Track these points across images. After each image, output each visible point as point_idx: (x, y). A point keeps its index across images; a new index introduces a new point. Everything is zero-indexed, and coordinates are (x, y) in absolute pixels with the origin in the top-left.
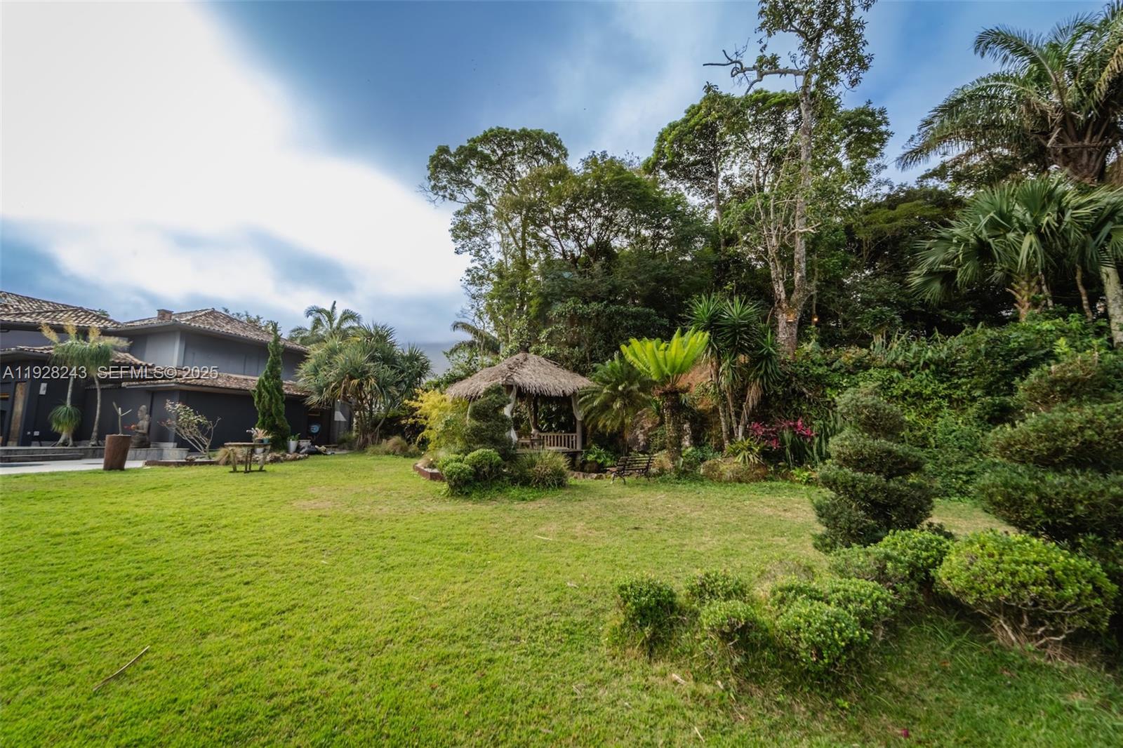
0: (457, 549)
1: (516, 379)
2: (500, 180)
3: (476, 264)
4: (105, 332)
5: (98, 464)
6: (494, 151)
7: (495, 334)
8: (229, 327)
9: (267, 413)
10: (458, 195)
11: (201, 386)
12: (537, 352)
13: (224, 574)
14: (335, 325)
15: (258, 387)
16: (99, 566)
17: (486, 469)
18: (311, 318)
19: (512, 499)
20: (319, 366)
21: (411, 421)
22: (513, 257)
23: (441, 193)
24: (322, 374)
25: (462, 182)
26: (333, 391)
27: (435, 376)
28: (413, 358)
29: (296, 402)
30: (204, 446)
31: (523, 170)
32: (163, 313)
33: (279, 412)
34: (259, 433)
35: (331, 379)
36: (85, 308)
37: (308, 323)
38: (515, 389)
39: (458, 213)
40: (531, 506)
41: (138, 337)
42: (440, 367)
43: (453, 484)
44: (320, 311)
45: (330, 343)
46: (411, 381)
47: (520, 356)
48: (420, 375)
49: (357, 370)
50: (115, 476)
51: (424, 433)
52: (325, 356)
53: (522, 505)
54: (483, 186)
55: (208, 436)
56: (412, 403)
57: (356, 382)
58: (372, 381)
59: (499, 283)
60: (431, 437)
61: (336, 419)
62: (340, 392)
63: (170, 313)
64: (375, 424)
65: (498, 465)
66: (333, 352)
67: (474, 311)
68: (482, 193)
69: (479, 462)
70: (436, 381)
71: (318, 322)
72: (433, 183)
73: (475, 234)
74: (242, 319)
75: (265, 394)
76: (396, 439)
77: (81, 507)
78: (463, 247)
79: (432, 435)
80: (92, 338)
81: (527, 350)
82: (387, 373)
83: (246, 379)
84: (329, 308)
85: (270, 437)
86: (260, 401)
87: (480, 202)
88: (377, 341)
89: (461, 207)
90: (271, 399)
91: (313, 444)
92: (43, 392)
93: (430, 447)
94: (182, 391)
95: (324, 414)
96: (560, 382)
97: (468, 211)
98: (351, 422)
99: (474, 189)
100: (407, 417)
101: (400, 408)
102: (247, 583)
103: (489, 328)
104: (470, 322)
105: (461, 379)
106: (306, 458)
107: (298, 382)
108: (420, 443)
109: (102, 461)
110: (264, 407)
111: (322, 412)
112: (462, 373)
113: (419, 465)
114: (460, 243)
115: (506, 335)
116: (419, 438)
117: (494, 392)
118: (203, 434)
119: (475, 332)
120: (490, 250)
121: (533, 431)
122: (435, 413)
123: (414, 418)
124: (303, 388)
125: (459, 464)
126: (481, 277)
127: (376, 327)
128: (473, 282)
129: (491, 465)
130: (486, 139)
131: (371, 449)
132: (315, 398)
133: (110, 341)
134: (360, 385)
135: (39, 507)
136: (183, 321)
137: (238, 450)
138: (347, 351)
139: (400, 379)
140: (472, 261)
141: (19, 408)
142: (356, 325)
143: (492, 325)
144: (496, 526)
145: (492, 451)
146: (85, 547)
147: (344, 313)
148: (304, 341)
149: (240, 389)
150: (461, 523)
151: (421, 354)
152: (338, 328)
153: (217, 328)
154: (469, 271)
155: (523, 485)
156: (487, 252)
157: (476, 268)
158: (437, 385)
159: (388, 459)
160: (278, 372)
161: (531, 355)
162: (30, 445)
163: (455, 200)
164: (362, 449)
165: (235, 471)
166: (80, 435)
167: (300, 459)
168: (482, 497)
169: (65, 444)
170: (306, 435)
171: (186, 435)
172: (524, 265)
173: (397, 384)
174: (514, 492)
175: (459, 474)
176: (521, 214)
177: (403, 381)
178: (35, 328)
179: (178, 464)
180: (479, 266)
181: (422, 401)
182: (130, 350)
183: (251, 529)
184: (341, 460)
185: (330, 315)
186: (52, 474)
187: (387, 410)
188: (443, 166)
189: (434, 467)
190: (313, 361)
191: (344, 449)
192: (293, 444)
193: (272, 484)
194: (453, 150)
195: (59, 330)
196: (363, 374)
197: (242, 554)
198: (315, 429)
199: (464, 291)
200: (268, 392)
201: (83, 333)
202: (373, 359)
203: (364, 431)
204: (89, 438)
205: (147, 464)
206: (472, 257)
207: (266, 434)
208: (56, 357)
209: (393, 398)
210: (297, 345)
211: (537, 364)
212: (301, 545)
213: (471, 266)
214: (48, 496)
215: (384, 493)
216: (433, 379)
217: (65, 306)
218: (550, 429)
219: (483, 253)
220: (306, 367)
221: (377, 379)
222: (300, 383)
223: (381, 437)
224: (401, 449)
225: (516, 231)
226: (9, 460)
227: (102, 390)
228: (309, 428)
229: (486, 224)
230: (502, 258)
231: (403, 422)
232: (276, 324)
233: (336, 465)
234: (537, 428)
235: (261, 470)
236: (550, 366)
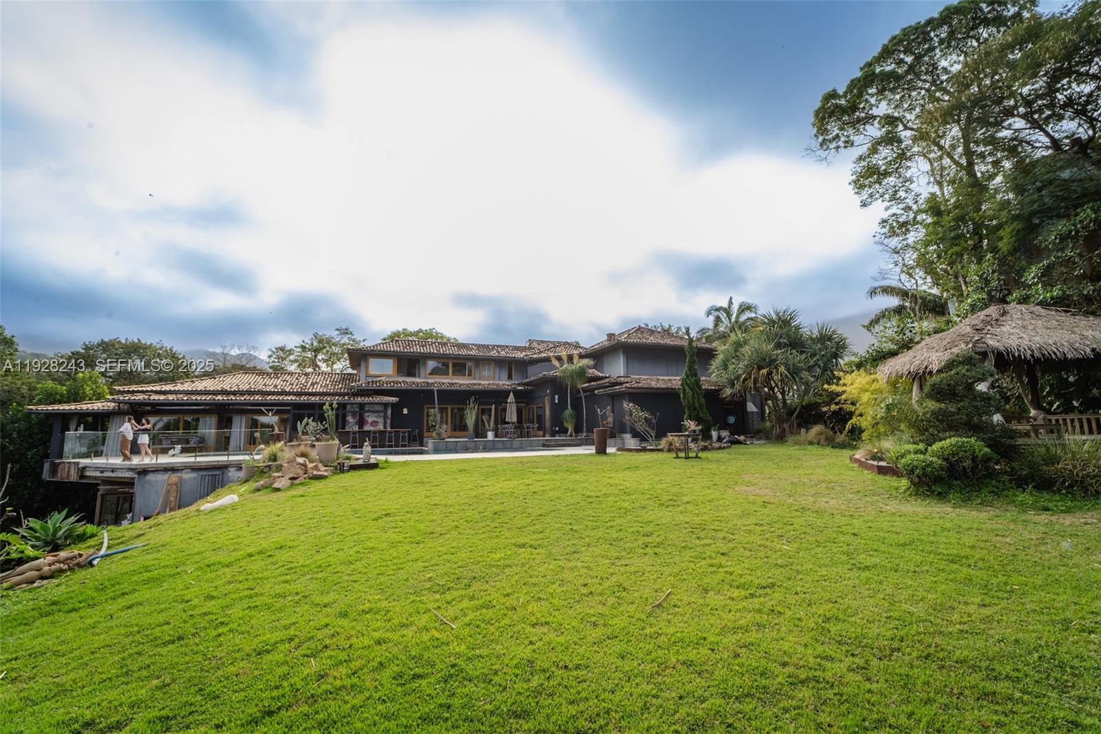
0: (953, 562)
1: (991, 342)
2: (914, 94)
3: (894, 210)
4: (581, 357)
5: (592, 450)
6: (900, 62)
7: (935, 291)
8: (652, 338)
9: (692, 408)
10: (856, 138)
11: (641, 388)
12: (1024, 300)
13: (702, 542)
14: (733, 319)
15: (682, 385)
16: (618, 521)
17: (967, 463)
18: (712, 318)
19: (1023, 507)
20: (728, 360)
21: (834, 407)
22: (952, 182)
23: (833, 145)
24: (731, 367)
25: (859, 120)
26: (743, 382)
27: (855, 355)
28: (825, 338)
29: (713, 396)
30: (652, 436)
31: (952, 63)
32: (610, 336)
33: (701, 405)
34: (691, 425)
35: (740, 372)
36: (569, 341)
37: (709, 322)
38: (992, 358)
39: (861, 158)
40: (1067, 520)
41: (599, 355)
42: (860, 344)
43: (917, 480)
44: (718, 309)
45: (733, 337)
46: (826, 364)
47: (993, 310)
48: (836, 356)
49: (765, 360)
50: (602, 458)
51: (854, 420)
52: (731, 349)
53: (1044, 518)
54: (890, 111)
55: (653, 429)
56: (834, 388)
57: (765, 371)
58: (782, 369)
59: (935, 223)
60: (864, 424)
61: (749, 410)
62: (751, 384)
63: (614, 334)
64: (790, 412)
65: (987, 459)
66: (738, 345)
67: (898, 269)
68: (890, 120)
69: (954, 455)
70: (857, 360)
71: (718, 320)
72: (821, 139)
73: (886, 174)
74: (659, 330)
75: (688, 390)
76: (817, 429)
77: (594, 479)
78: (871, 196)
79: (865, 423)
80: (575, 361)
81: (1003, 301)
82: (796, 358)
83: (671, 379)
84: (725, 305)
85: (700, 427)
86: (685, 397)
87: (889, 132)
88: (781, 327)
89: (863, 150)
90: (693, 395)
91: (732, 433)
92: (557, 401)
93: (865, 436)
94: (630, 394)
95: (737, 406)
96: (1083, 337)
97: (874, 150)
98: (763, 411)
99: (876, 122)
100: (828, 404)
101: (816, 394)
102: (723, 554)
103: (924, 284)
104: (894, 283)
105: (893, 354)
106: (729, 447)
107: (712, 377)
108: (850, 431)
109: (594, 447)
110: (689, 402)
111: (736, 403)
112: (894, 347)
113: (857, 456)
114: (865, 194)
115: (958, 288)
116: (848, 426)
117: (962, 363)
118: (649, 427)
119: (904, 294)
120: (913, 186)
121: (1033, 412)
122: (865, 397)
123: (837, 404)
124: (716, 382)
125: (921, 457)
126: (905, 224)
127: (777, 314)
128: (893, 233)
129: (974, 459)
130: (886, 53)
131: (791, 439)
132: (728, 391)
133: (585, 362)
134: (770, 373)
135: (574, 477)
136: (623, 339)
137: (676, 439)
138: (752, 342)
139: (812, 363)
140: (887, 209)
141: (548, 413)
142: (753, 315)
143: (929, 279)
144: (1008, 540)
145: (973, 440)
146: (606, 507)
147: (741, 306)
148: (709, 339)
149: (668, 389)
150: (943, 529)
151: (834, 332)
152: (736, 322)
153: (645, 341)
154: (884, 221)
155: (1039, 488)
156: (908, 191)
157: (894, 215)
158: (859, 366)
159: (814, 449)
160: (696, 370)
161: (1014, 308)
162: (554, 436)
163: (852, 145)
164: (781, 438)
165: (677, 457)
166: (578, 430)
167: (724, 448)
168: (966, 501)
169: (571, 436)
170: (724, 426)
171: (639, 427)
172: (977, 187)
173: (810, 369)
174: (1024, 497)
175: (924, 469)
176: (958, 121)
177: (816, 364)
178: (548, 360)
179: (637, 451)
180: (899, 212)
181: (844, 385)
182: (595, 367)
183: (709, 508)
184: (763, 450)
185: (728, 312)
186: (572, 455)
187: (801, 397)
188: (831, 114)
189: (881, 459)
190: (721, 357)
191: (760, 439)
192: (714, 434)
193: (710, 469)
194: (841, 92)
195: (559, 359)
196: (771, 363)
197: (710, 528)
198: (732, 420)
199: (880, 247)
200: (690, 388)
201: (570, 358)
202: (778, 346)
203: (780, 421)
204: (582, 431)
205: (618, 450)
206: (887, 204)
207: (696, 426)
208: (560, 377)
209: (807, 384)
210: (703, 344)
211: (1028, 316)
212: (757, 527)
213: (885, 215)
214: (575, 470)
215: (824, 485)
216: (853, 359)
217: (559, 343)
218: (1068, 409)
219: (902, 194)
220: (716, 363)
221: (786, 365)
222: (713, 378)
223: (800, 426)
224: (827, 439)
225: (953, 147)
226: (548, 446)
227: (585, 397)
228: (726, 420)
229: (903, 156)
230: (936, 189)
231: (825, 409)
232: (688, 329)
233: (760, 454)
234: (1039, 407)
235: (697, 457)
236: (1056, 317)
